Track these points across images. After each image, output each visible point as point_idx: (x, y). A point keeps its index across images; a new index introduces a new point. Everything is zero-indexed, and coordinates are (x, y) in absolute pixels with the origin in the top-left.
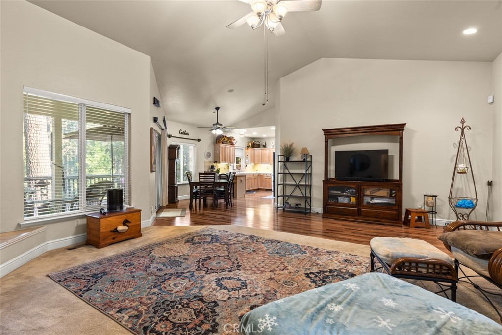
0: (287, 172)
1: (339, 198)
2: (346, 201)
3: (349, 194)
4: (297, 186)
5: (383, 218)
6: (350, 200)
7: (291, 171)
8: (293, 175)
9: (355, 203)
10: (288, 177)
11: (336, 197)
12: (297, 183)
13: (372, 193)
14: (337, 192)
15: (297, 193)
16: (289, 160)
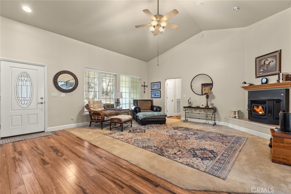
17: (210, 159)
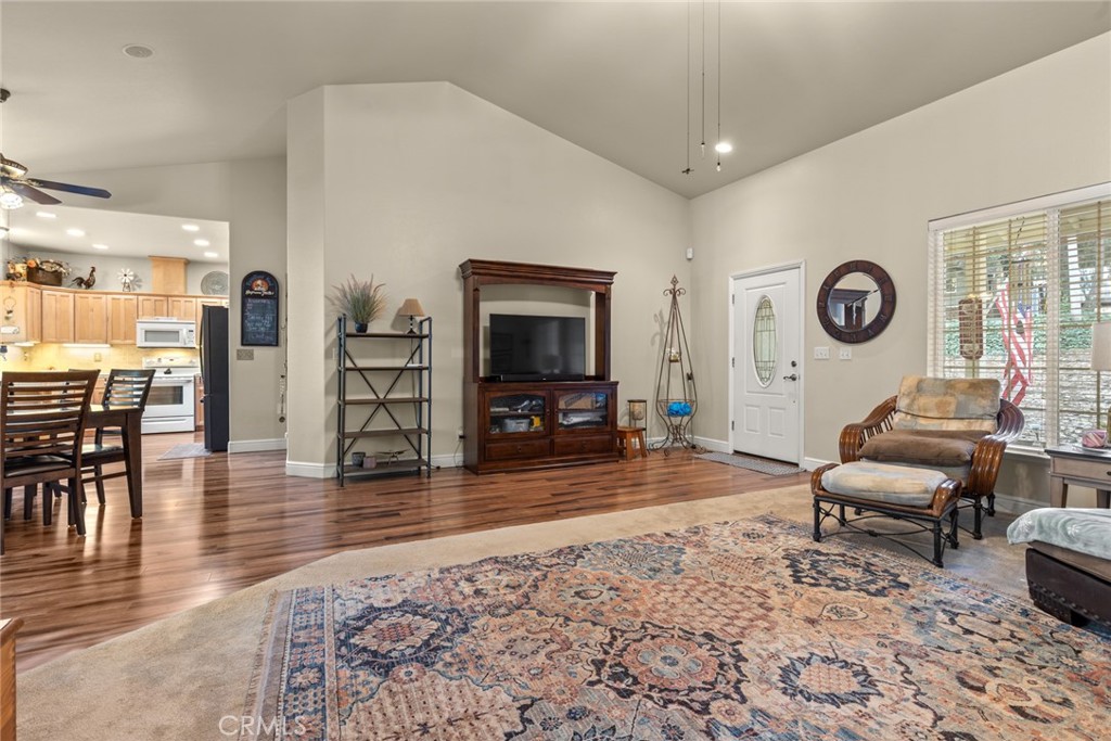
0: (351, 365)
1: (508, 421)
2: (522, 426)
3: (526, 412)
4: (381, 404)
5: (590, 451)
6: (531, 423)
7: (361, 363)
8: (367, 374)
9: (542, 429)
10: (353, 380)
11: (498, 420)
12: (382, 396)
13: (571, 404)
14: (501, 409)
15: (382, 423)
16: (365, 331)
17: (351, 622)
